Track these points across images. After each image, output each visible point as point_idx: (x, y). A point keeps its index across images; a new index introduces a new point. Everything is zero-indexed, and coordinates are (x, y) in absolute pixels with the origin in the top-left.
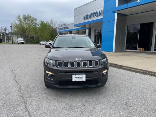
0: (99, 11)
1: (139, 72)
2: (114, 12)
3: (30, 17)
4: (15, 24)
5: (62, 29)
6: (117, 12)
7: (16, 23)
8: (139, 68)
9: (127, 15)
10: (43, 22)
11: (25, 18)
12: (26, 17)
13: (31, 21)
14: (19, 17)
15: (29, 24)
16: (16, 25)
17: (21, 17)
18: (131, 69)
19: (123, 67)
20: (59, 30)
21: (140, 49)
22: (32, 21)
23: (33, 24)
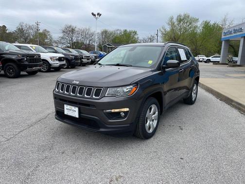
3: (188, 17)
4: (163, 31)
5: (230, 33)
7: (165, 30)
10: (208, 24)
11: (180, 20)
12: (182, 18)
13: (188, 24)
14: (172, 18)
15: (185, 28)
16: (165, 32)
17: (175, 20)
20: (224, 35)
22: (190, 24)
23: (190, 28)
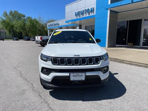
0: (91, 8)
1: (142, 66)
2: (107, 9)
6: (110, 9)
7: (3, 19)
8: (142, 63)
9: (118, 12)
17: (8, 14)
18: (133, 63)
19: (125, 62)
21: (130, 44)
